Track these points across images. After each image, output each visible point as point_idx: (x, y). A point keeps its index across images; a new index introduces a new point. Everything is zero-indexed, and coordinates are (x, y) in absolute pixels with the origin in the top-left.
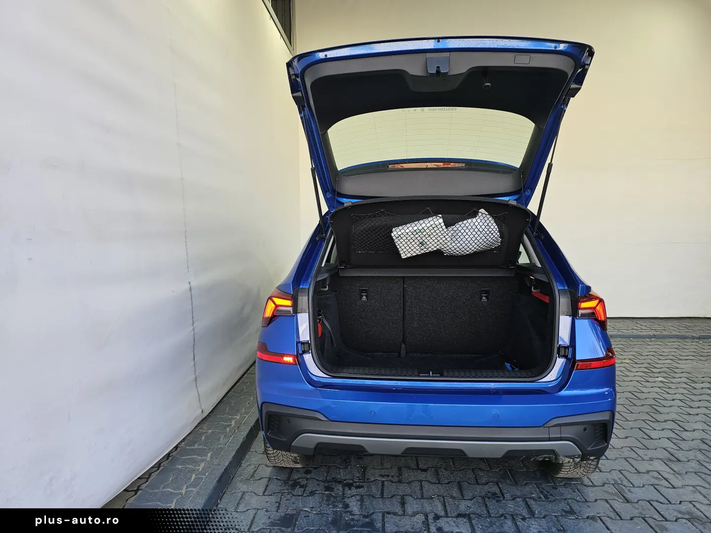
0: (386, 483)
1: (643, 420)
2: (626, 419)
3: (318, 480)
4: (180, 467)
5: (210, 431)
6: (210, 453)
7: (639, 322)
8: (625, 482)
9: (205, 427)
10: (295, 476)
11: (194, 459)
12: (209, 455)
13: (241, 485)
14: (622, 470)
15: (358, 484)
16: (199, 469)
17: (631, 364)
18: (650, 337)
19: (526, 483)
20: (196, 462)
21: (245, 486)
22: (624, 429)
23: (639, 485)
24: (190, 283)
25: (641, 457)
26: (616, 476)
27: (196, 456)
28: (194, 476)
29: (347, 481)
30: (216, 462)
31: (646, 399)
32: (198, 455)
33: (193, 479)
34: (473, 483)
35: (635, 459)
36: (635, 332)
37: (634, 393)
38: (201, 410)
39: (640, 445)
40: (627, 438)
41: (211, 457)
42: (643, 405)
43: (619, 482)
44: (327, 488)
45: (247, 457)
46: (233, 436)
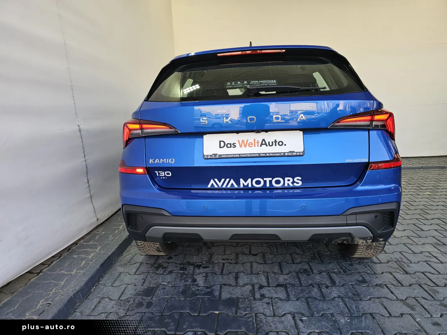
0: (226, 265)
1: (416, 219)
2: (404, 218)
3: (176, 263)
4: (75, 256)
5: (103, 233)
6: (100, 247)
8: (405, 260)
9: (100, 230)
10: (160, 261)
11: (87, 251)
12: (99, 248)
13: (120, 268)
14: (402, 252)
15: (205, 265)
16: (89, 257)
17: (406, 185)
18: (419, 168)
19: (330, 262)
20: (88, 253)
21: (122, 269)
22: (402, 224)
23: (415, 262)
24: (79, 126)
25: (416, 243)
26: (397, 256)
27: (89, 249)
28: (84, 262)
29: (197, 264)
30: (102, 252)
31: (418, 205)
32: (91, 249)
33: (82, 264)
34: (291, 263)
35: (411, 244)
36: (409, 166)
37: (409, 202)
38: (96, 219)
39: (414, 235)
40: (404, 230)
41: (100, 250)
42: (416, 209)
43: (400, 260)
44: (182, 269)
45: (128, 249)
46: (119, 236)
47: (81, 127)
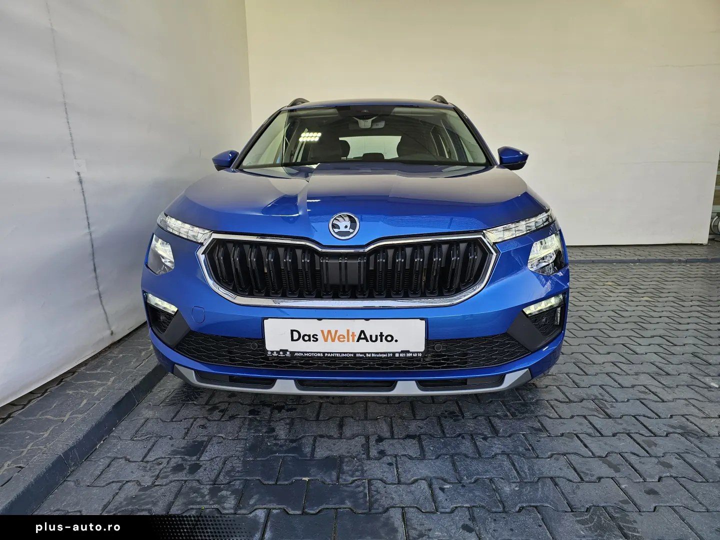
0: (324, 405)
1: (627, 337)
2: (608, 336)
3: (242, 404)
4: (71, 392)
5: (121, 355)
6: (114, 378)
7: (623, 249)
8: (607, 397)
9: (116, 351)
10: (216, 400)
11: (91, 383)
12: (112, 379)
13: (147, 411)
14: (603, 385)
15: (290, 407)
16: (94, 394)
17: (614, 286)
18: (634, 262)
19: (491, 401)
20: (92, 387)
21: (151, 412)
22: (605, 345)
23: (623, 400)
24: (79, 174)
25: (625, 372)
26: (596, 391)
27: (94, 381)
28: (85, 402)
29: (278, 404)
30: (117, 386)
31: (631, 316)
32: (98, 379)
33: (82, 405)
34: (429, 402)
35: (618, 374)
36: (619, 258)
37: (617, 311)
38: (109, 332)
39: (623, 360)
40: (609, 353)
41: (113, 382)
42: (627, 323)
43: (600, 397)
44: (252, 412)
45: (162, 381)
46: (147, 360)
47: (82, 175)
